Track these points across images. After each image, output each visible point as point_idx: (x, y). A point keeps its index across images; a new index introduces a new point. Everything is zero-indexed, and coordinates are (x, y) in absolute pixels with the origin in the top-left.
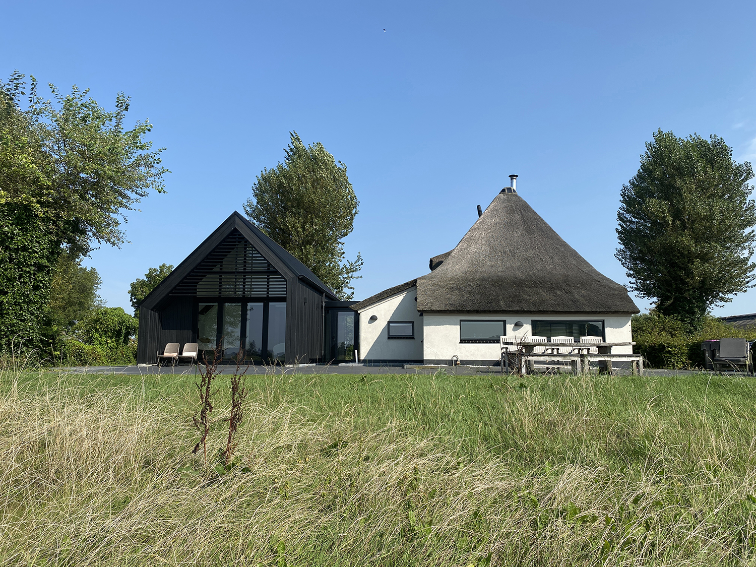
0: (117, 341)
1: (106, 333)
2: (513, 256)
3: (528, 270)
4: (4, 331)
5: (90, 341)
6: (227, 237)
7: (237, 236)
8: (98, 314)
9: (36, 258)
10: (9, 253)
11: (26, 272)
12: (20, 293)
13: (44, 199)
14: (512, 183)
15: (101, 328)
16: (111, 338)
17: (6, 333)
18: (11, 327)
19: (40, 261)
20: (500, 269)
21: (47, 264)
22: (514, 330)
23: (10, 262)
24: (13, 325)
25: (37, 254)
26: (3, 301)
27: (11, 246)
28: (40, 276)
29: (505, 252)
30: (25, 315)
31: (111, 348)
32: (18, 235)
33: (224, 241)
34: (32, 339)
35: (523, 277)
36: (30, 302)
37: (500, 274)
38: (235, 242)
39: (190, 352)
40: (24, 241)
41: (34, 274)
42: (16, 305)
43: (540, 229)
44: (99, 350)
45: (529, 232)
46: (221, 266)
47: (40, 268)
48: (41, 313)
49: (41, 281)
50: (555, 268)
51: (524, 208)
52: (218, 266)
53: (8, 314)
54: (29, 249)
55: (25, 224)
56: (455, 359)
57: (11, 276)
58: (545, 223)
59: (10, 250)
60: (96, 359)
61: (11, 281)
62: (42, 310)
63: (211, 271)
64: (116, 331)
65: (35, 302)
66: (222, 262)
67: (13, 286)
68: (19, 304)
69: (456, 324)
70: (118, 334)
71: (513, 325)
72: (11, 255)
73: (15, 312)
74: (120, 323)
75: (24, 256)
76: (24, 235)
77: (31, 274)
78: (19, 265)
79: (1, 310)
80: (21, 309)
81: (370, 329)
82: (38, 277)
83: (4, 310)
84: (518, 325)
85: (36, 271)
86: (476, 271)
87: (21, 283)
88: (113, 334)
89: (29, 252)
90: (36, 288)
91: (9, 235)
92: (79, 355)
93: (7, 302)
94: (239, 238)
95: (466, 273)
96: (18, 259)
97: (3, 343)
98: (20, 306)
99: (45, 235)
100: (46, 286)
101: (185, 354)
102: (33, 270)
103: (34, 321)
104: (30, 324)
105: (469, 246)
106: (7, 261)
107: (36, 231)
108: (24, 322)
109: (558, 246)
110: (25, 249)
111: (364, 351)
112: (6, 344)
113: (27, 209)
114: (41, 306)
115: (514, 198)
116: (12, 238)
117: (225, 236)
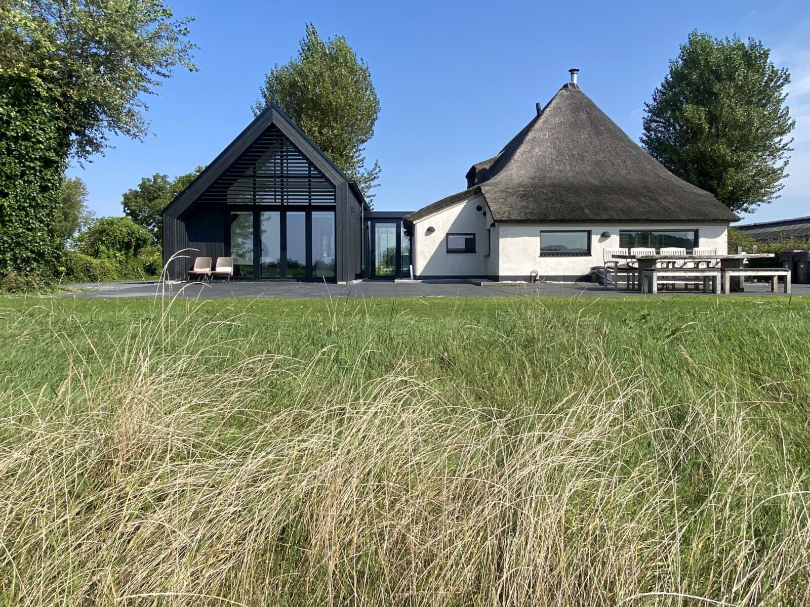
0: (126, 254)
1: (113, 245)
2: (583, 160)
3: (601, 175)
4: (8, 243)
5: (96, 254)
6: (263, 134)
7: (274, 133)
8: (103, 224)
9: (41, 150)
10: (7, 143)
11: (30, 168)
12: (25, 195)
13: (46, 71)
14: (572, 78)
15: (107, 240)
16: (120, 251)
17: (10, 245)
18: (17, 238)
19: (47, 154)
20: (570, 174)
21: (56, 159)
22: (600, 241)
23: (8, 155)
24: (18, 236)
25: (43, 144)
26: (3, 205)
27: (8, 133)
28: (48, 174)
29: (573, 156)
30: (33, 223)
31: (120, 262)
32: (16, 119)
33: (259, 138)
34: (44, 253)
35: (597, 183)
36: (37, 207)
37: (571, 179)
38: (272, 140)
39: (224, 267)
40: (25, 127)
41: (41, 172)
42: (20, 210)
43: (609, 130)
44: (108, 264)
45: (598, 133)
46: (254, 168)
47: (47, 163)
48: (51, 220)
49: (49, 180)
50: (630, 173)
51: (590, 106)
52: (251, 169)
53: (11, 221)
54: (31, 137)
55: (24, 104)
56: (534, 274)
57: (11, 173)
58: (613, 124)
59: (7, 138)
60: (105, 275)
61: (12, 179)
62: (53, 216)
63: (243, 174)
64: (125, 243)
65: (43, 207)
66: (255, 164)
67: (15, 186)
68: (24, 209)
69: (536, 236)
70: (128, 246)
71: (599, 236)
72: (9, 145)
73: (20, 219)
74: (129, 234)
75: (26, 148)
76: (24, 119)
77: (36, 170)
78: (20, 158)
79: (2, 216)
80: (27, 215)
81: (427, 243)
82: (46, 175)
83: (5, 216)
84: (605, 236)
85: (42, 166)
86: (545, 177)
87: (24, 182)
88: (122, 246)
89: (33, 142)
90: (44, 189)
91: (5, 118)
92: (87, 270)
93: (8, 206)
94: (277, 136)
95: (533, 178)
96: (19, 151)
97: (8, 259)
98: (26, 211)
99: (50, 121)
100: (56, 187)
101: (220, 269)
102: (39, 166)
103: (44, 230)
104: (39, 234)
105: (533, 148)
106: (4, 154)
107: (38, 115)
108: (31, 231)
109: (630, 149)
110: (26, 137)
111: (421, 265)
112: (11, 260)
113: (25, 83)
114: (51, 211)
115: (578, 95)
116: (8, 123)
117: (261, 132)
